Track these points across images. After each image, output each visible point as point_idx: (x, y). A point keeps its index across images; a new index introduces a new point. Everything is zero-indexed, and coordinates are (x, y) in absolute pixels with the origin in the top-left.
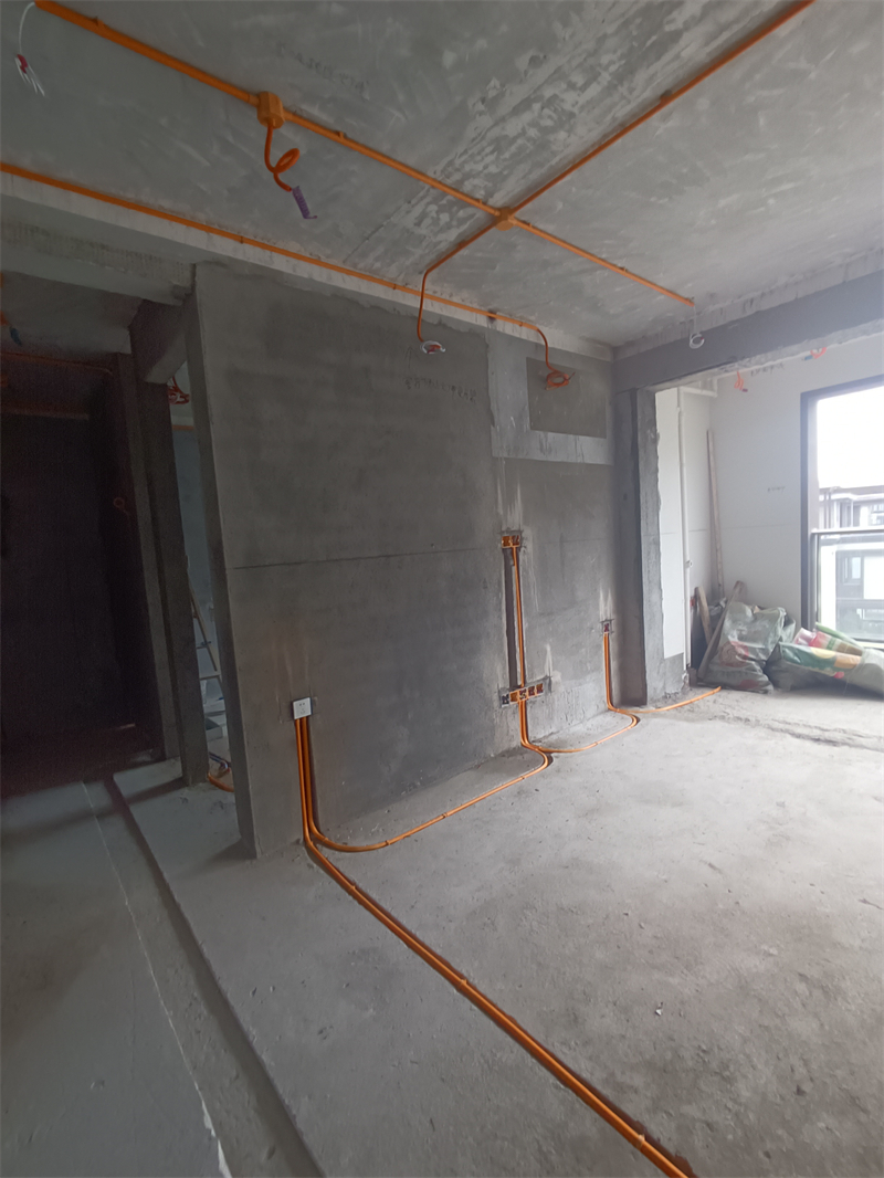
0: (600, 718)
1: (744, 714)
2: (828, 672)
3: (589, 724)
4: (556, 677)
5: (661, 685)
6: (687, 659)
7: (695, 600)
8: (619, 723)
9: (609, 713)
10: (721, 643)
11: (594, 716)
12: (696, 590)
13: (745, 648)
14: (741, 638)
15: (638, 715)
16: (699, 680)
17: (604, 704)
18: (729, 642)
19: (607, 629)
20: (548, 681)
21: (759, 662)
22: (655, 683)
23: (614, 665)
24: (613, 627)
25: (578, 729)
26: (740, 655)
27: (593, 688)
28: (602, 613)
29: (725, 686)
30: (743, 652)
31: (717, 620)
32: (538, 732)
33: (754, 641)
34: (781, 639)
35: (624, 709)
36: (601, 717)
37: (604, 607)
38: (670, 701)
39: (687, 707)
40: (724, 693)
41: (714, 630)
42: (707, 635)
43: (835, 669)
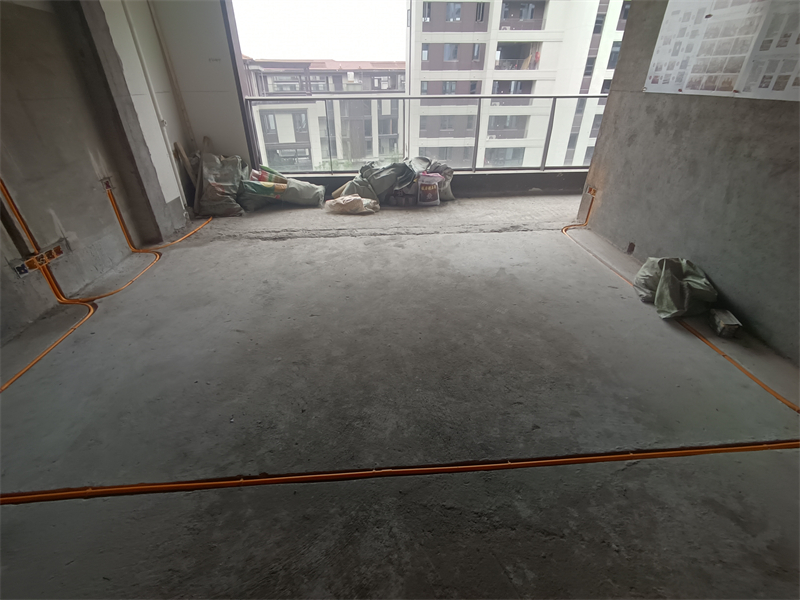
0: (127, 261)
1: (232, 232)
2: (272, 196)
3: (120, 268)
4: (72, 237)
5: (169, 224)
6: (183, 201)
7: (177, 153)
8: (145, 261)
9: (134, 255)
10: (205, 185)
11: (122, 261)
12: (175, 144)
13: (221, 187)
14: (217, 180)
15: (159, 251)
16: (196, 214)
17: (128, 249)
18: (210, 184)
19: (108, 186)
20: (64, 242)
21: (233, 195)
22: (165, 224)
23: (125, 215)
24: (113, 183)
25: (112, 273)
26: (219, 192)
27: (113, 239)
28: (97, 171)
29: (215, 216)
30: (221, 190)
31: (197, 167)
32: (73, 287)
33: (226, 181)
34: (242, 178)
35: (145, 248)
36: (128, 259)
37: (98, 166)
38: (180, 235)
39: (193, 236)
40: (215, 221)
41: (197, 176)
42: (193, 180)
43: (276, 194)
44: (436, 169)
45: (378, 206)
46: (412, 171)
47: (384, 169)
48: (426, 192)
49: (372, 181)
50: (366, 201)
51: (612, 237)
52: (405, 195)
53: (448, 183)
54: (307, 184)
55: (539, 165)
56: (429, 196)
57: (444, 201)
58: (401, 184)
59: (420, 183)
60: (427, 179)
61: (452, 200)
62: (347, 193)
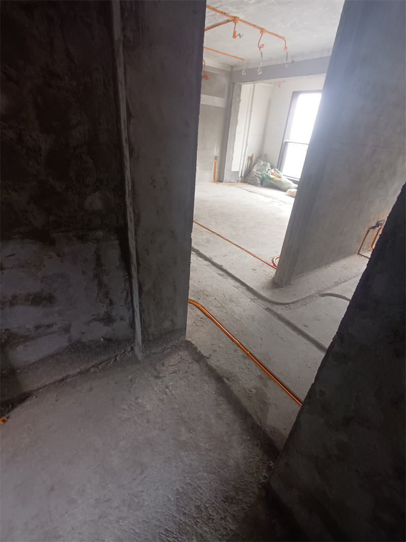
2: (272, 182)
5: (229, 178)
6: (241, 174)
7: (252, 158)
10: (252, 171)
12: (253, 154)
13: (256, 173)
14: (257, 170)
15: (220, 184)
16: (243, 181)
17: (213, 181)
19: (216, 159)
21: (259, 178)
22: (227, 176)
23: (217, 170)
24: (218, 159)
28: (214, 153)
29: (250, 184)
30: (255, 174)
31: (254, 165)
33: (259, 171)
35: (216, 182)
37: (216, 152)
38: (232, 183)
54: (290, 182)
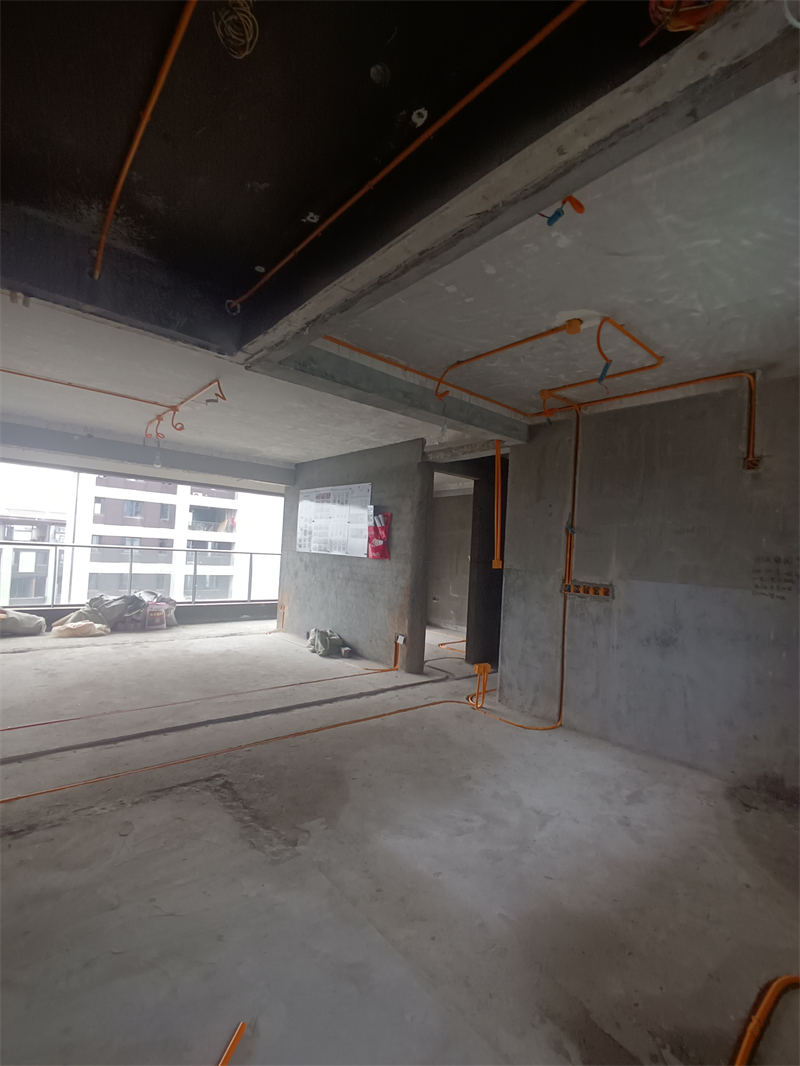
44: (162, 600)
45: (109, 630)
46: (143, 601)
47: (115, 600)
48: (154, 618)
49: (102, 610)
50: (97, 626)
51: (297, 633)
52: (134, 620)
53: (172, 612)
54: (27, 615)
55: (246, 599)
56: (158, 620)
57: (170, 626)
58: (130, 612)
59: (148, 610)
60: (155, 607)
61: (176, 625)
62: (74, 621)
